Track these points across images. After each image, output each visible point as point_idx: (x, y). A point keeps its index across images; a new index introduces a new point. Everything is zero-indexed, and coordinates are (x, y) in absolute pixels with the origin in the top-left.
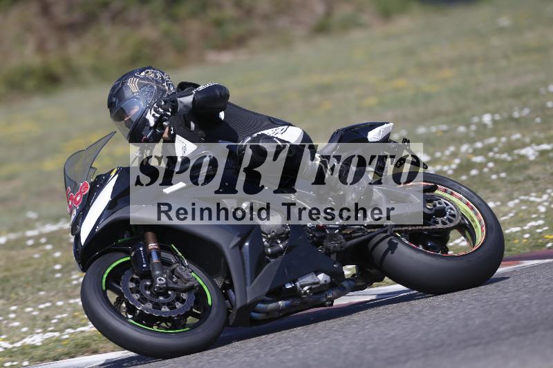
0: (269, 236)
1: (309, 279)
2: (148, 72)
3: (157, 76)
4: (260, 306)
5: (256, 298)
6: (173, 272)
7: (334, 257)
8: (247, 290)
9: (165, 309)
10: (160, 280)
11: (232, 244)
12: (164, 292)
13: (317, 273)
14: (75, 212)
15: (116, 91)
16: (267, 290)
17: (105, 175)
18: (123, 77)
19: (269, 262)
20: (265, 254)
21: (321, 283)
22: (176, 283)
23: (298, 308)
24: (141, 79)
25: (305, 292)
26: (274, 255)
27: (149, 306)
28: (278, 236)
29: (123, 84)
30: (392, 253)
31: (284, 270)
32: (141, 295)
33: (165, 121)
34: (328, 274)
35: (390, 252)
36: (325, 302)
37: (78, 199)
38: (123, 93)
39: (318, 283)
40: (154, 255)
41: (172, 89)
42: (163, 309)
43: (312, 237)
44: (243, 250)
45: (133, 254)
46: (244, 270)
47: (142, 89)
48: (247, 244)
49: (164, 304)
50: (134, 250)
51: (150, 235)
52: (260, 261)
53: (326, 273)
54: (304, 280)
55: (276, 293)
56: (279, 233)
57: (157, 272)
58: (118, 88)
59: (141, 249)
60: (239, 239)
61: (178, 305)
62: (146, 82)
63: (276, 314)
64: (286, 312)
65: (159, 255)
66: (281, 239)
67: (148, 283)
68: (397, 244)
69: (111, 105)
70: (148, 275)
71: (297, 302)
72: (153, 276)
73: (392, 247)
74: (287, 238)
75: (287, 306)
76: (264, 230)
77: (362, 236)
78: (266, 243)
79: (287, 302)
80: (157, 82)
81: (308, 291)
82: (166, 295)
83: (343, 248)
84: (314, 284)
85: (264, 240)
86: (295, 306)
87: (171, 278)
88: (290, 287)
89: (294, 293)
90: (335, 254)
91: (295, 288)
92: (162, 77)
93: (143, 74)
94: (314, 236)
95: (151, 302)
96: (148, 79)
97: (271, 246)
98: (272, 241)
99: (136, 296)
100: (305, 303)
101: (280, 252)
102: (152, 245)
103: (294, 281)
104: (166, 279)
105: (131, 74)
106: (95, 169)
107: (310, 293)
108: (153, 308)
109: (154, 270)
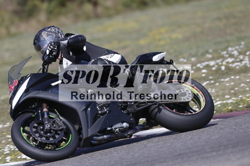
0: (100, 106)
1: (119, 125)
2: (52, 28)
3: (56, 31)
4: (95, 138)
5: (93, 134)
6: (54, 122)
7: (131, 115)
8: (89, 130)
9: (51, 139)
10: (47, 126)
11: (82, 110)
12: (49, 131)
13: (123, 123)
14: (11, 94)
15: (37, 37)
16: (98, 130)
17: (25, 77)
18: (40, 31)
19: (99, 117)
20: (98, 114)
21: (124, 127)
22: (55, 127)
23: (114, 139)
24: (48, 32)
25: (117, 131)
26: (102, 114)
27: (44, 139)
28: (104, 105)
29: (40, 34)
30: (159, 113)
31: (107, 121)
32: (39, 134)
33: (54, 52)
34: (128, 123)
35: (158, 113)
36: (127, 136)
37: (13, 88)
38: (40, 38)
39: (123, 127)
40: (46, 114)
41: (63, 36)
42: (50, 139)
43: (121, 106)
44: (87, 112)
45: (36, 114)
46: (87, 121)
47: (48, 37)
48: (89, 109)
49: (50, 137)
50: (36, 112)
51: (45, 105)
52: (95, 117)
53: (127, 123)
54: (116, 126)
55: (103, 132)
56: (104, 104)
57: (46, 122)
58: (38, 36)
59: (40, 111)
60: (85, 107)
61: (57, 136)
62: (50, 33)
63: (103, 142)
64: (108, 140)
65: (48, 114)
66: (105, 107)
67: (41, 128)
68: (162, 109)
69: (35, 44)
70: (42, 124)
71: (113, 136)
72: (44, 124)
73: (160, 110)
74: (108, 106)
75: (108, 138)
76: (98, 103)
77: (145, 105)
78: (98, 109)
79: (108, 136)
80: (56, 33)
81: (118, 131)
82: (50, 132)
83: (135, 111)
84: (121, 127)
85: (97, 107)
86: (112, 138)
87: (53, 125)
88: (109, 129)
89: (111, 132)
90: (132, 114)
91: (112, 130)
92: (58, 31)
93: (49, 29)
94: (122, 105)
95: (44, 137)
96: (51, 32)
97: (101, 110)
98: (102, 108)
99: (37, 135)
100: (117, 136)
101: (105, 113)
102: (45, 110)
103: (111, 127)
104: (50, 125)
105: (44, 30)
106: (21, 74)
107: (119, 132)
108: (46, 139)
109: (45, 121)
